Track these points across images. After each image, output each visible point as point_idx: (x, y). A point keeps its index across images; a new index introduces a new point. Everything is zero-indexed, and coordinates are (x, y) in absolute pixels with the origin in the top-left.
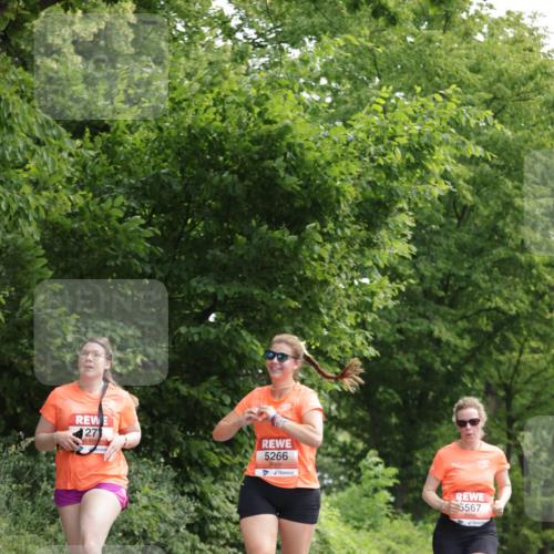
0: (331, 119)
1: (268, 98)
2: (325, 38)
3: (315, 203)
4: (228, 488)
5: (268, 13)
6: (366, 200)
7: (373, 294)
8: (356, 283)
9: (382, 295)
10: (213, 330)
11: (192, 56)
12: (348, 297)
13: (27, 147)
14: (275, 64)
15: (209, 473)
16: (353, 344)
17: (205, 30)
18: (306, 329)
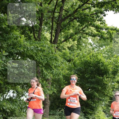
0: (107, 59)
1: (98, 55)
2: (106, 46)
3: (105, 72)
4: (92, 117)
5: (97, 42)
6: (113, 71)
7: (115, 86)
8: (112, 84)
9: (116, 86)
10: (90, 92)
11: (86, 49)
12: (111, 86)
13: (61, 64)
14: (99, 50)
15: (89, 114)
16: (112, 94)
17: (88, 45)
18: (104, 92)
